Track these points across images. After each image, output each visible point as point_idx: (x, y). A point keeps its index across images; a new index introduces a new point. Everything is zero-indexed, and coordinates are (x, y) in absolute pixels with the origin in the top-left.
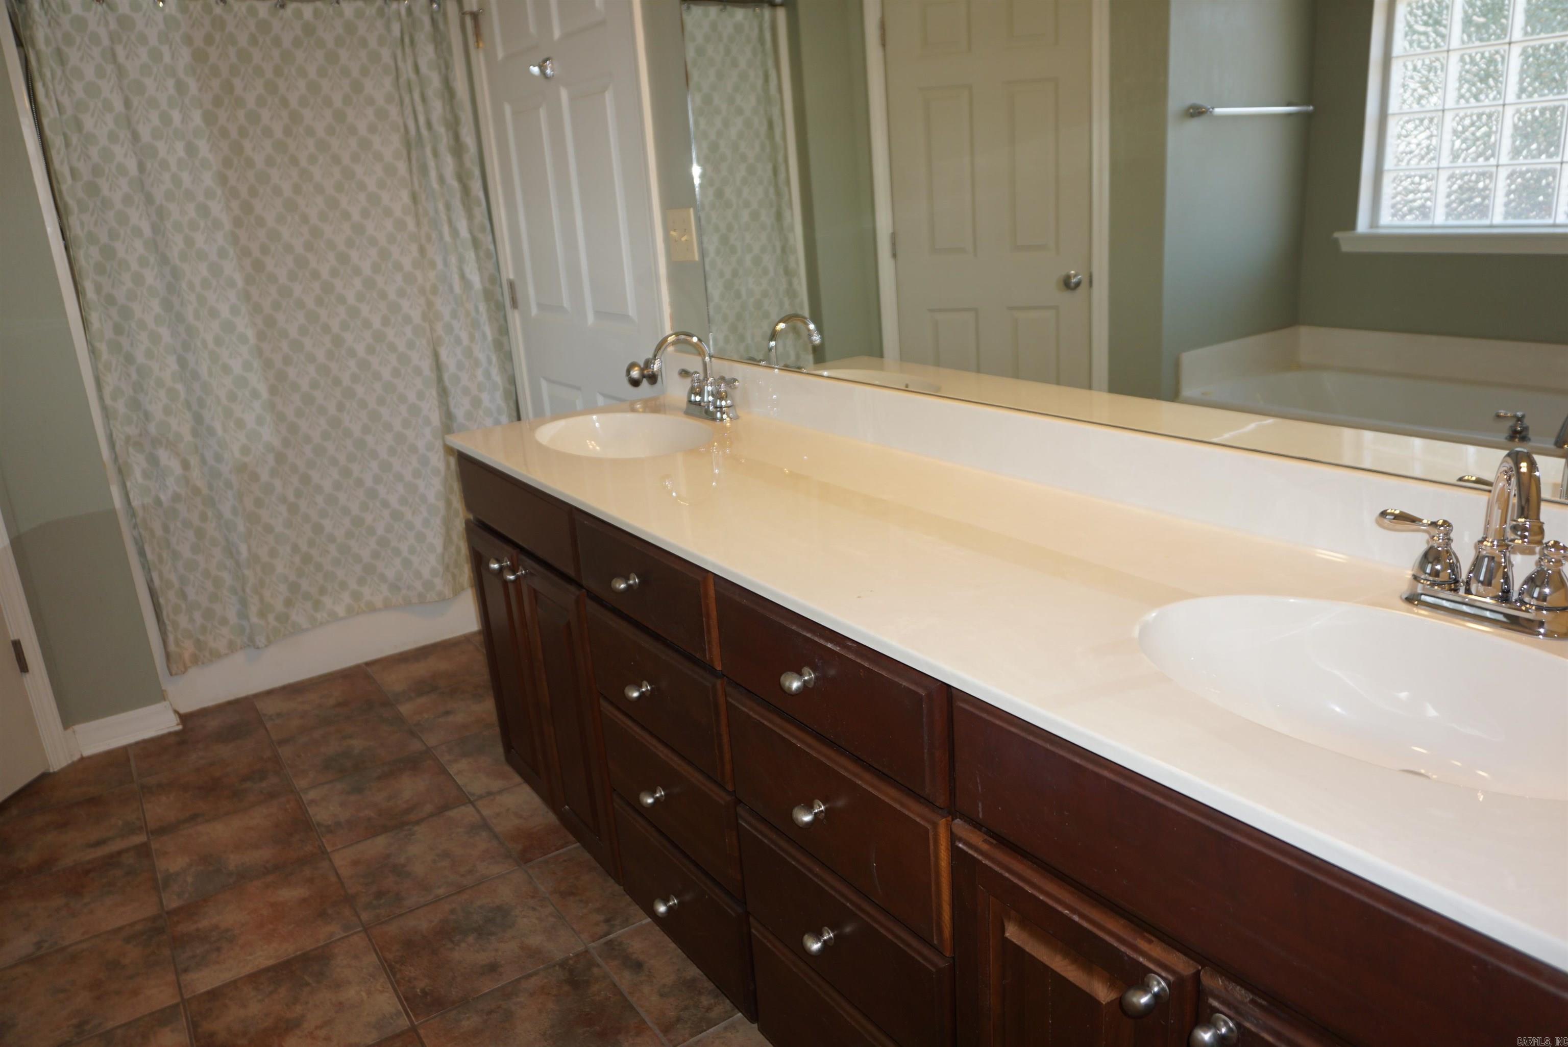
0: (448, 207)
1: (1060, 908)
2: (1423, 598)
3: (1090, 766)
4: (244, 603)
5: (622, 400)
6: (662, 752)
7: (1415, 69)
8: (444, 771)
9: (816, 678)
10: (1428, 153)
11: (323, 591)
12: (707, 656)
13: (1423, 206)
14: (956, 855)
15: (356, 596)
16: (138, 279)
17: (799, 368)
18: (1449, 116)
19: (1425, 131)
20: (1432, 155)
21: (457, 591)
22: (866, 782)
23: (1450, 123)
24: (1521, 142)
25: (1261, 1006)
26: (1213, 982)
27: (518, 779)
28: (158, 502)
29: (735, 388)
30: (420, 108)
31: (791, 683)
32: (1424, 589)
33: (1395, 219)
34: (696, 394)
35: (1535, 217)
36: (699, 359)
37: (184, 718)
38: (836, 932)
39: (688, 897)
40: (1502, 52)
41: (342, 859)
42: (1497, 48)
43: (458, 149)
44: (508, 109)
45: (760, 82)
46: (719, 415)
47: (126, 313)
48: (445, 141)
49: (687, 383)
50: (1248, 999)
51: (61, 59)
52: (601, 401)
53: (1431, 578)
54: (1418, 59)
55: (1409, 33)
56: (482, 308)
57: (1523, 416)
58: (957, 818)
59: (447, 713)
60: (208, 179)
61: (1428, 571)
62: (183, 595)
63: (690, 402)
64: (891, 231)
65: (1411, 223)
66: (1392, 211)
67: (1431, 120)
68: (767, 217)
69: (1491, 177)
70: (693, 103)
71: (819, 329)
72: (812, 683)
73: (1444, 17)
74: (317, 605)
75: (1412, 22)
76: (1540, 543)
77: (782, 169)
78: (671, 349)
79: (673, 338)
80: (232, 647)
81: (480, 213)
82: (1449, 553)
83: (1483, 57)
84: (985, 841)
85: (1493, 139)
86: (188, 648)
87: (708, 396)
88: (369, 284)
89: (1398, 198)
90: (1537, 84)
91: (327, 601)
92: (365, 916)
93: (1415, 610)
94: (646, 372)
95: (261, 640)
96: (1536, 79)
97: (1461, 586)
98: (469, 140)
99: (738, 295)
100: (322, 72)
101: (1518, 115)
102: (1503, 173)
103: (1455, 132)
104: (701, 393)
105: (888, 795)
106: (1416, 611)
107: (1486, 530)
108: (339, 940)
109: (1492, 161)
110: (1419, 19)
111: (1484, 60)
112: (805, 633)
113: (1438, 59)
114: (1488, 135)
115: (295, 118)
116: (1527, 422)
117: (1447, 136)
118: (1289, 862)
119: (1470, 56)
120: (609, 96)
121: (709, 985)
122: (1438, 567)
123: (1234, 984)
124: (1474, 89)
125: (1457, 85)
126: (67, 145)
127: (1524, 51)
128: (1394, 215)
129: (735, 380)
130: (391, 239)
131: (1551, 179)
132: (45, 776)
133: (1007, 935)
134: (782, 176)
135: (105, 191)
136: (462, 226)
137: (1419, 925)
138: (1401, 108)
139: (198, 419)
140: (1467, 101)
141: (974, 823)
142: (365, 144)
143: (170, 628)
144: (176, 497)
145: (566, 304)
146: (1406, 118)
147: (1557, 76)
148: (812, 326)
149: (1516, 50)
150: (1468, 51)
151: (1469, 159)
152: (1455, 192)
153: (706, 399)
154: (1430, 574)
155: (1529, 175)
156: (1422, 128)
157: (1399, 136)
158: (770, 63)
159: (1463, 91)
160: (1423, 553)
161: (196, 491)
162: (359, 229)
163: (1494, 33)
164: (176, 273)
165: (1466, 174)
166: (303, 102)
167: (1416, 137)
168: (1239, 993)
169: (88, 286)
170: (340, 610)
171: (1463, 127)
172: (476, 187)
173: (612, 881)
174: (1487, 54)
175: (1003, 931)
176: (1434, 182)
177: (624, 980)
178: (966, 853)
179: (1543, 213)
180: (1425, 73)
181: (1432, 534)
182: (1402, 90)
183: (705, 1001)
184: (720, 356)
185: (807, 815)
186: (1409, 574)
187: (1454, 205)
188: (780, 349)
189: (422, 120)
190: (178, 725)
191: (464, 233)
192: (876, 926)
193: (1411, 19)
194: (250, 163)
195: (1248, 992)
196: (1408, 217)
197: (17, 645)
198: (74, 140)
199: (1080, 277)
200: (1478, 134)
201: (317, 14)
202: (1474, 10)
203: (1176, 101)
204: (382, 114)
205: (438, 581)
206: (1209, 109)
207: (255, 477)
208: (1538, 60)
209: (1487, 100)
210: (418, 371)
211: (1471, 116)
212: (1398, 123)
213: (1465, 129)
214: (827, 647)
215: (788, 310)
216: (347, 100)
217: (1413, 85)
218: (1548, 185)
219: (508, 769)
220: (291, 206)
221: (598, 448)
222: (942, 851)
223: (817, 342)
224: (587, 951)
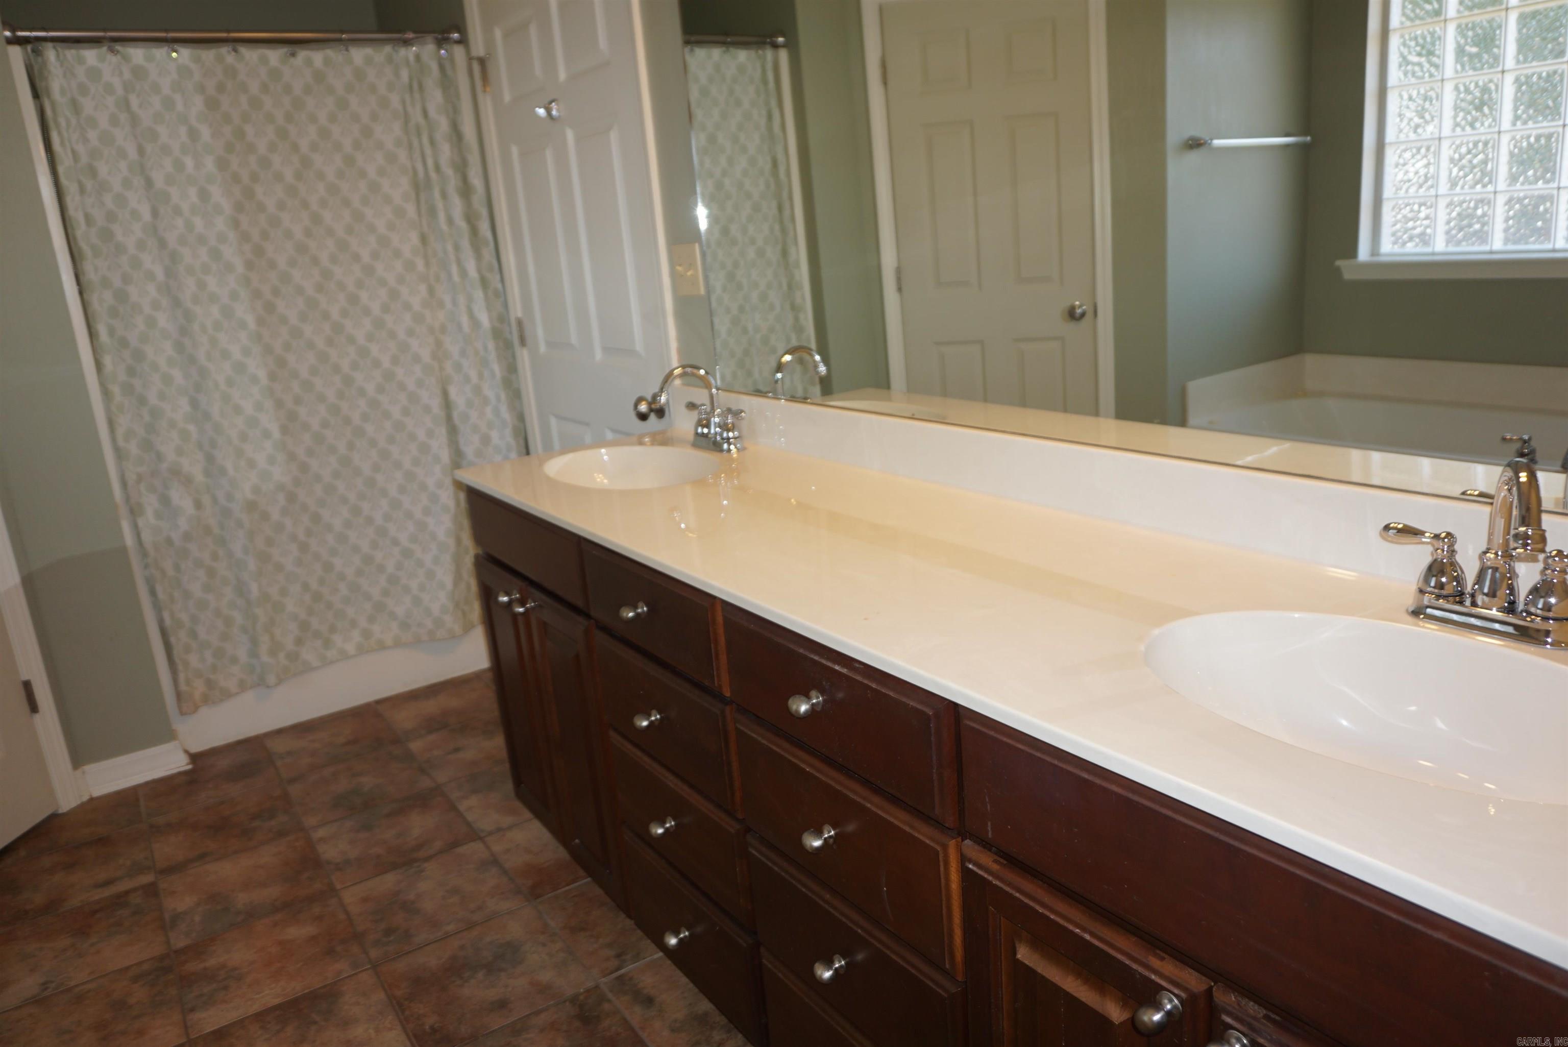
0: (457, 248)
1: (1071, 927)
2: (1429, 611)
3: (1098, 781)
4: (254, 642)
5: (628, 434)
6: (671, 781)
7: (1410, 99)
8: (453, 807)
9: (824, 700)
10: (1426, 181)
11: (333, 629)
12: (716, 683)
13: (1423, 234)
14: (966, 874)
15: (366, 634)
16: (151, 322)
17: (806, 398)
18: (1445, 144)
19: (1422, 159)
20: (1430, 183)
21: (468, 628)
22: (875, 805)
23: (1446, 151)
24: (1518, 169)
25: (1274, 1022)
26: (1226, 998)
27: (527, 814)
28: (169, 541)
29: (742, 419)
30: (428, 151)
31: (799, 706)
32: (1430, 601)
33: (1396, 246)
34: (703, 426)
35: (1534, 243)
36: (706, 391)
37: (195, 758)
38: (847, 960)
39: (699, 929)
40: (1495, 80)
41: (351, 897)
42: (1490, 76)
43: (466, 191)
44: (515, 150)
45: (763, 122)
46: (725, 446)
47: (139, 355)
48: (453, 182)
49: (694, 416)
50: (1262, 1015)
51: (76, 107)
52: (609, 435)
53: (1436, 591)
54: (1414, 89)
55: (1403, 64)
56: (491, 345)
57: (1530, 439)
58: (966, 839)
59: (457, 750)
60: (220, 224)
61: (1433, 584)
62: (193, 634)
63: (697, 434)
64: (895, 265)
65: (1411, 250)
66: (1393, 239)
67: (1428, 149)
68: (772, 254)
69: (1489, 203)
70: (697, 141)
71: (826, 361)
72: (820, 707)
73: (1437, 47)
74: (327, 644)
75: (1406, 53)
76: (1543, 551)
77: (787, 205)
78: (677, 382)
79: (679, 371)
80: (243, 687)
81: (488, 254)
82: (1453, 565)
83: (1477, 85)
84: (995, 861)
85: (1489, 166)
86: (199, 687)
87: (715, 428)
88: (379, 324)
89: (1398, 226)
90: (1531, 111)
91: (337, 639)
92: (374, 953)
93: (1421, 623)
94: (653, 406)
95: (271, 679)
96: (1529, 107)
97: (1467, 598)
98: (477, 182)
99: (745, 331)
100: (332, 118)
101: (1513, 142)
102: (1501, 200)
103: (1452, 160)
104: (708, 426)
105: (898, 818)
106: (1422, 625)
107: (1490, 541)
108: (346, 978)
109: (1490, 188)
110: (1412, 50)
111: (1477, 89)
112: (812, 656)
113: (1432, 89)
114: (1485, 162)
115: (306, 162)
116: (1533, 443)
117: (1445, 164)
118: (1299, 872)
119: (1464, 85)
120: (614, 136)
121: (721, 1019)
122: (1444, 580)
123: (1247, 1000)
124: (1469, 118)
125: (1453, 113)
126: (82, 190)
127: (1517, 80)
128: (1395, 243)
129: (742, 411)
130: (401, 280)
131: (1548, 204)
132: (54, 816)
133: (1019, 956)
134: (787, 213)
135: (119, 237)
136: (471, 267)
137: (1430, 932)
138: (1398, 137)
139: (210, 459)
140: (1463, 129)
141: (984, 843)
142: (374, 188)
143: (180, 667)
144: (187, 537)
145: (574, 339)
146: (1403, 147)
147: (1550, 103)
148: (818, 358)
149: (1509, 79)
150: (1463, 80)
151: (1466, 187)
152: (1455, 219)
153: (712, 431)
154: (1434, 587)
155: (1527, 201)
156: (1418, 157)
157: (1397, 165)
158: (773, 103)
159: (1459, 119)
160: (1428, 566)
161: (208, 530)
162: (369, 270)
163: (1487, 62)
164: (189, 316)
165: (1464, 201)
166: (314, 147)
167: (1413, 165)
168: (1252, 1008)
169: (102, 330)
170: (350, 648)
171: (1460, 155)
172: (484, 227)
173: (623, 916)
174: (1481, 83)
175: (1014, 952)
176: (1433, 210)
177: (635, 1015)
178: (977, 874)
179: (1542, 238)
180: (1421, 102)
181: (1436, 546)
182: (1398, 119)
183: (717, 1036)
184: (727, 389)
185: (817, 840)
186: (1413, 587)
187: (1454, 232)
188: (787, 382)
189: (430, 162)
190: (188, 764)
191: (473, 272)
192: (888, 952)
193: (1405, 51)
194: (261, 208)
195: (1262, 1008)
196: (1409, 245)
197: (27, 685)
198: (89, 184)
199: (1084, 307)
200: (1475, 161)
201: (327, 62)
202: (1466, 40)
203: (1175, 133)
204: (391, 158)
205: (448, 619)
206: (1207, 141)
207: (265, 516)
208: (1531, 87)
209: (1482, 128)
210: (427, 409)
211: (1468, 143)
212: (1395, 152)
213: (1461, 158)
214: (834, 669)
215: (794, 343)
216: (357, 146)
217: (1409, 114)
218: (1546, 211)
219: (518, 805)
220: (302, 249)
221: (606, 481)
222: (952, 873)
223: (823, 374)
224: (597, 987)
